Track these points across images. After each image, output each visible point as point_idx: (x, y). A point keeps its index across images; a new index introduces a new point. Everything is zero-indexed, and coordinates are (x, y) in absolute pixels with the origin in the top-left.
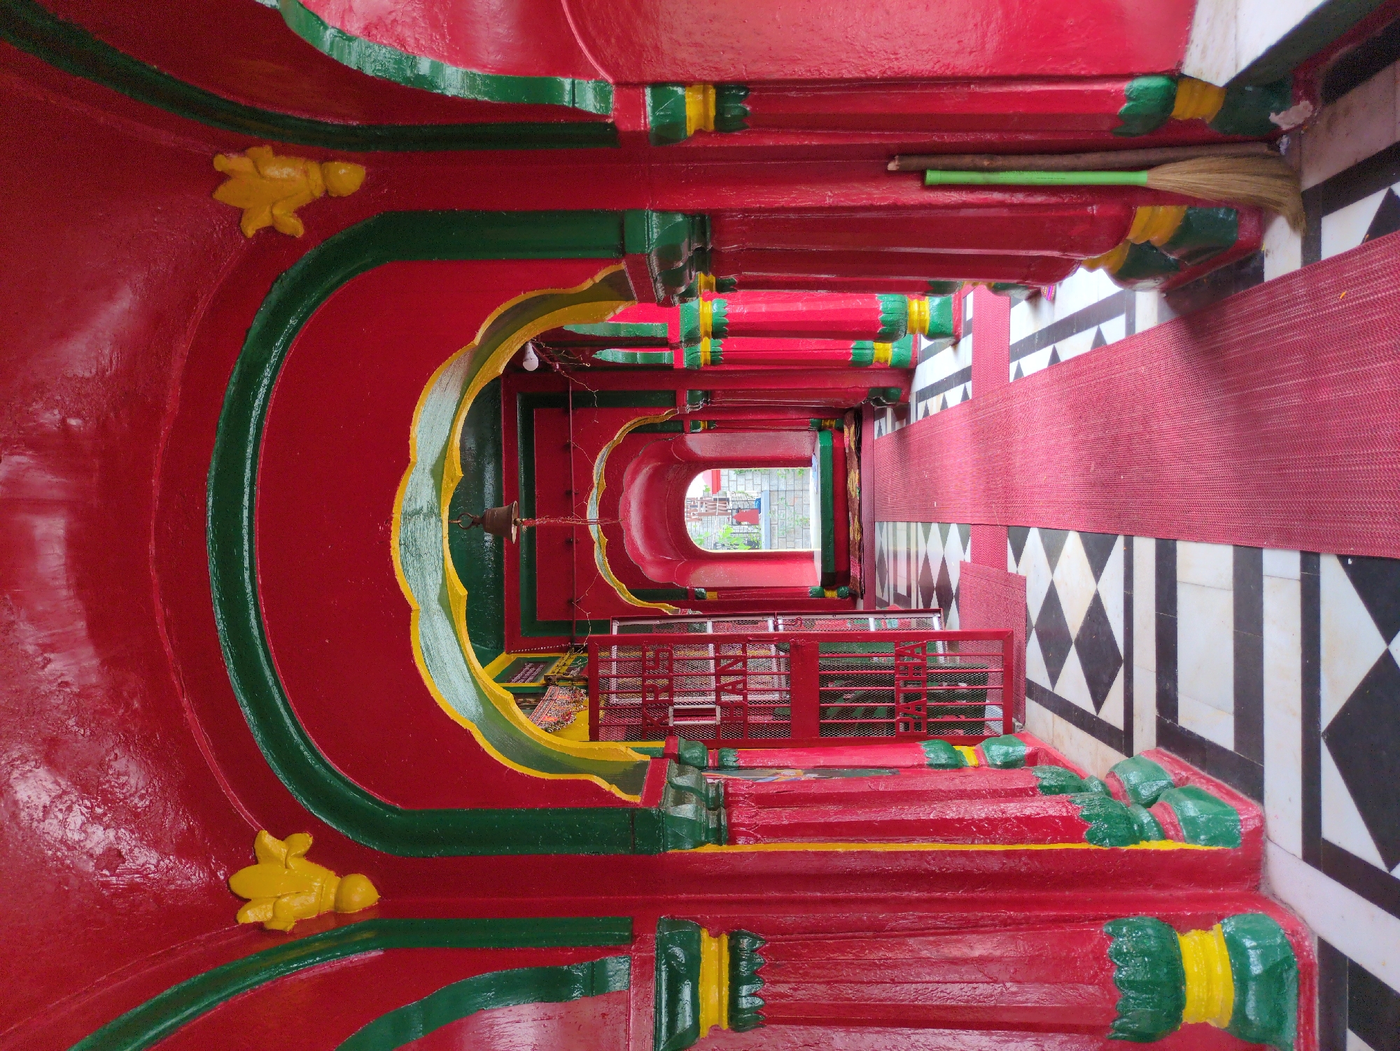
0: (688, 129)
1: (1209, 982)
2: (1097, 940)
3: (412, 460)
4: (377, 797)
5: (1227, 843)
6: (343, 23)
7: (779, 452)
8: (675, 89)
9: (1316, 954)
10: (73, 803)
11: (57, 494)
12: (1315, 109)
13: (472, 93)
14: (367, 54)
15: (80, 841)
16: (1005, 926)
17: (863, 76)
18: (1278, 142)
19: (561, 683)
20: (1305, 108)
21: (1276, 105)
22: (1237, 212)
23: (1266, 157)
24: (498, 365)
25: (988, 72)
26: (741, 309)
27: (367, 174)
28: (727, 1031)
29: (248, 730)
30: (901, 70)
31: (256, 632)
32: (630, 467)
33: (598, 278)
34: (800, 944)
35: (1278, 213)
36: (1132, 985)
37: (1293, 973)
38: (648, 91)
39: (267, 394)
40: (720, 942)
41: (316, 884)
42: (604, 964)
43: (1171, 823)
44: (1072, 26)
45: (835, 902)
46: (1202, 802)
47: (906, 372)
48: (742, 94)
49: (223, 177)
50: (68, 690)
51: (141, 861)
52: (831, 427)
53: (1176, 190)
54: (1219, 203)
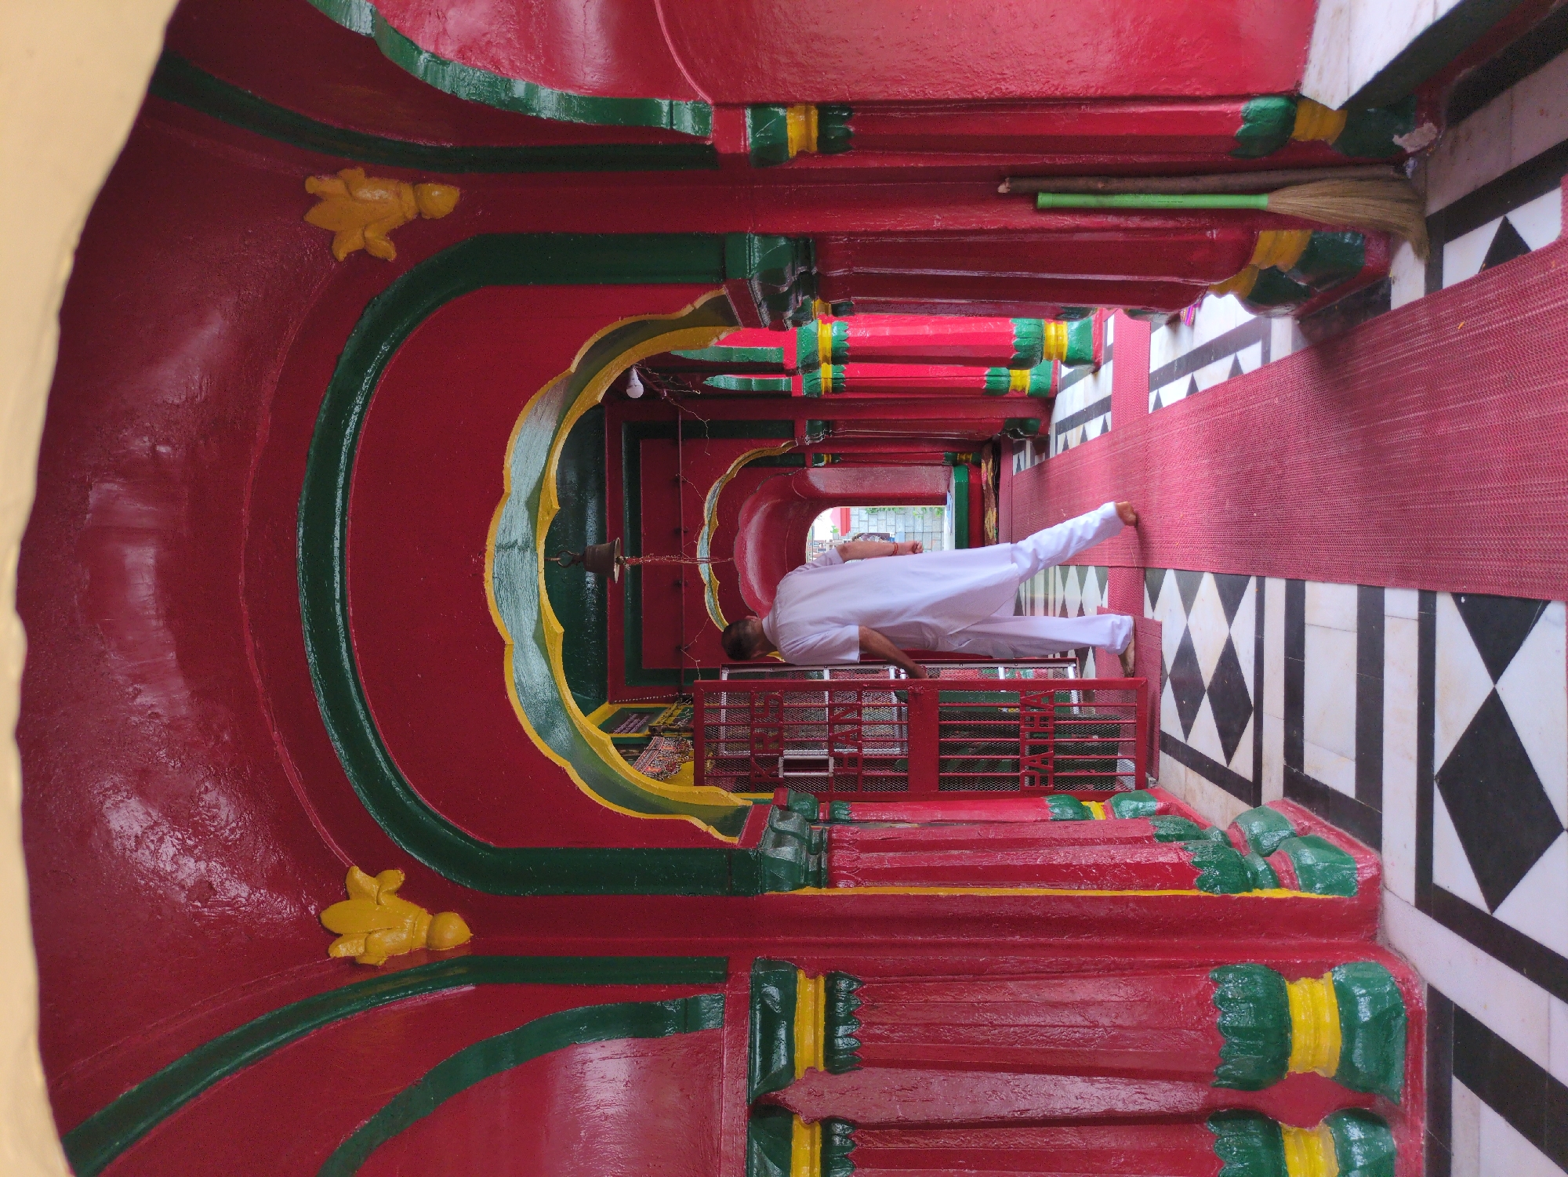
0: (790, 151)
1: (1317, 1029)
2: (1202, 986)
3: (506, 491)
4: (470, 834)
5: (1343, 891)
6: (437, 47)
7: (911, 487)
8: (776, 110)
9: (1425, 1001)
10: (164, 834)
11: (146, 522)
12: (1439, 132)
13: (567, 115)
14: (461, 77)
15: (172, 872)
16: (1109, 970)
17: (970, 96)
18: (1404, 165)
19: (667, 734)
20: (1430, 130)
21: (1400, 126)
22: (1364, 237)
23: (1394, 180)
24: (598, 392)
25: (1099, 92)
26: (864, 333)
27: (461, 196)
28: (822, 1073)
29: (340, 765)
30: (1008, 91)
31: (347, 665)
32: (747, 504)
33: (699, 302)
34: (898, 986)
35: (1404, 240)
36: (1237, 1031)
37: (1401, 1021)
38: (748, 112)
39: (358, 424)
40: (816, 984)
41: (408, 921)
42: (697, 1002)
43: (1287, 871)
44: (1186, 46)
45: (938, 946)
46: (1320, 850)
47: (1045, 400)
48: (846, 114)
49: (314, 200)
50: (157, 721)
51: (233, 894)
52: (967, 461)
53: (1300, 214)
54: (1345, 228)
